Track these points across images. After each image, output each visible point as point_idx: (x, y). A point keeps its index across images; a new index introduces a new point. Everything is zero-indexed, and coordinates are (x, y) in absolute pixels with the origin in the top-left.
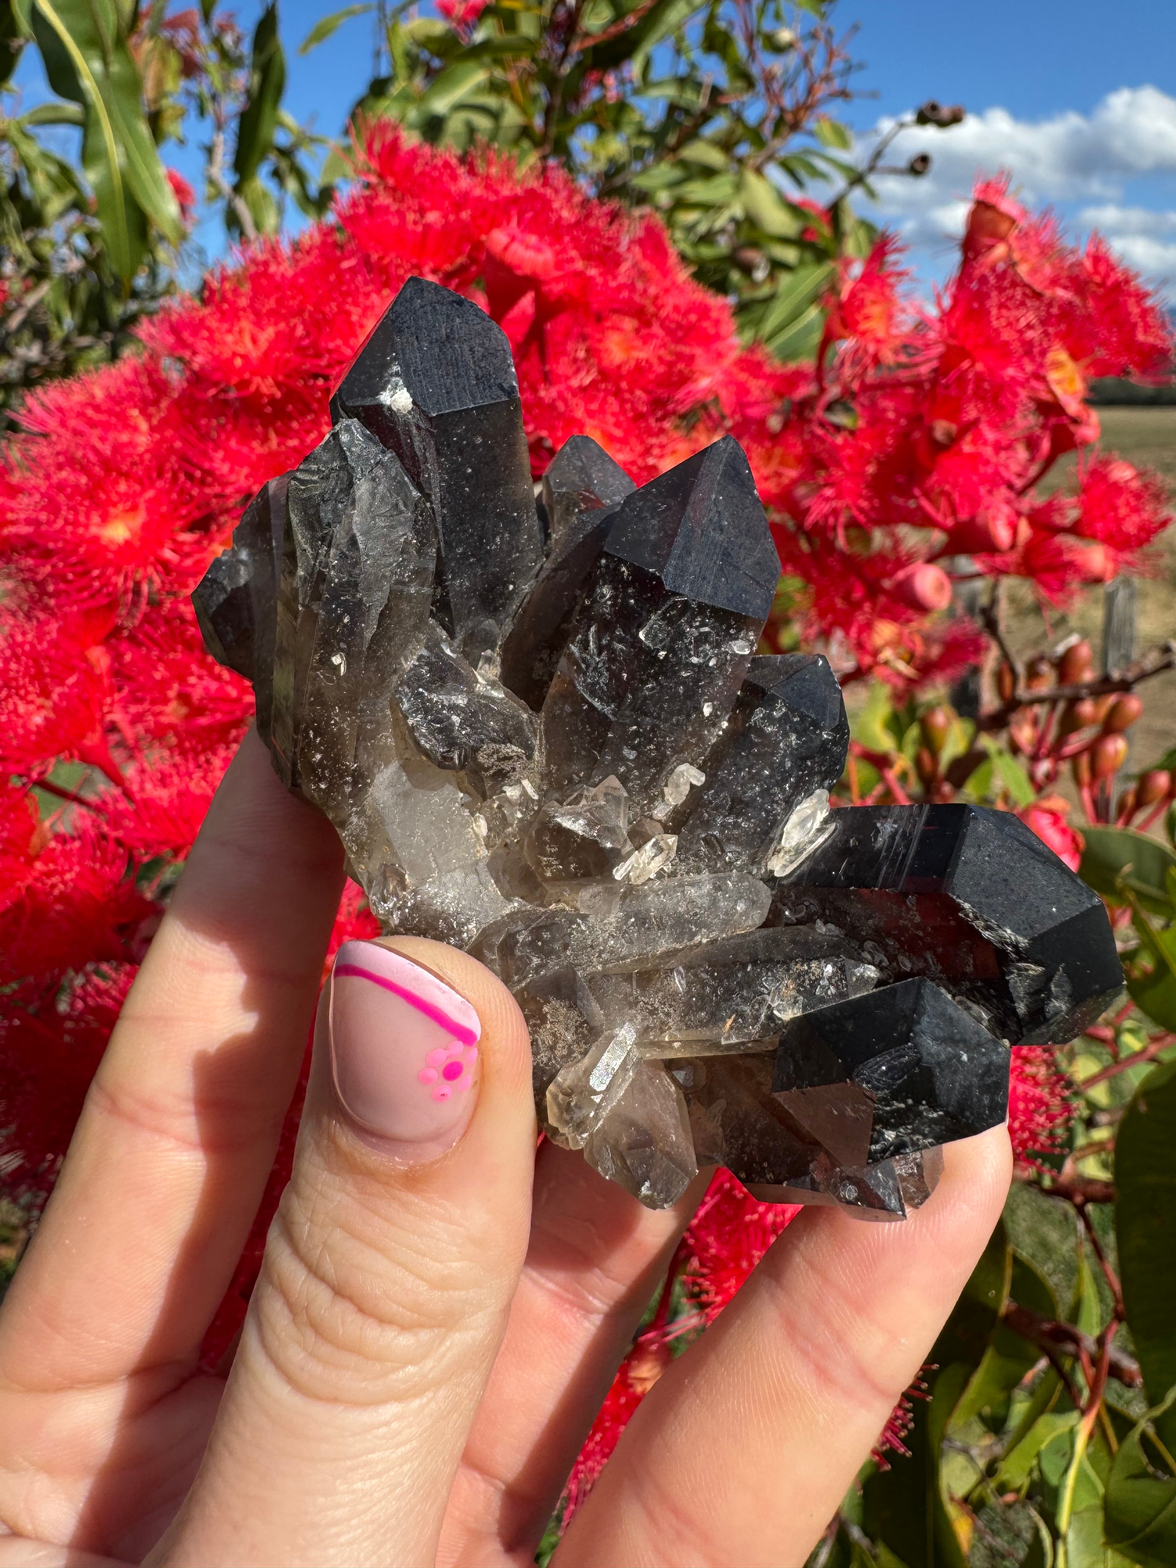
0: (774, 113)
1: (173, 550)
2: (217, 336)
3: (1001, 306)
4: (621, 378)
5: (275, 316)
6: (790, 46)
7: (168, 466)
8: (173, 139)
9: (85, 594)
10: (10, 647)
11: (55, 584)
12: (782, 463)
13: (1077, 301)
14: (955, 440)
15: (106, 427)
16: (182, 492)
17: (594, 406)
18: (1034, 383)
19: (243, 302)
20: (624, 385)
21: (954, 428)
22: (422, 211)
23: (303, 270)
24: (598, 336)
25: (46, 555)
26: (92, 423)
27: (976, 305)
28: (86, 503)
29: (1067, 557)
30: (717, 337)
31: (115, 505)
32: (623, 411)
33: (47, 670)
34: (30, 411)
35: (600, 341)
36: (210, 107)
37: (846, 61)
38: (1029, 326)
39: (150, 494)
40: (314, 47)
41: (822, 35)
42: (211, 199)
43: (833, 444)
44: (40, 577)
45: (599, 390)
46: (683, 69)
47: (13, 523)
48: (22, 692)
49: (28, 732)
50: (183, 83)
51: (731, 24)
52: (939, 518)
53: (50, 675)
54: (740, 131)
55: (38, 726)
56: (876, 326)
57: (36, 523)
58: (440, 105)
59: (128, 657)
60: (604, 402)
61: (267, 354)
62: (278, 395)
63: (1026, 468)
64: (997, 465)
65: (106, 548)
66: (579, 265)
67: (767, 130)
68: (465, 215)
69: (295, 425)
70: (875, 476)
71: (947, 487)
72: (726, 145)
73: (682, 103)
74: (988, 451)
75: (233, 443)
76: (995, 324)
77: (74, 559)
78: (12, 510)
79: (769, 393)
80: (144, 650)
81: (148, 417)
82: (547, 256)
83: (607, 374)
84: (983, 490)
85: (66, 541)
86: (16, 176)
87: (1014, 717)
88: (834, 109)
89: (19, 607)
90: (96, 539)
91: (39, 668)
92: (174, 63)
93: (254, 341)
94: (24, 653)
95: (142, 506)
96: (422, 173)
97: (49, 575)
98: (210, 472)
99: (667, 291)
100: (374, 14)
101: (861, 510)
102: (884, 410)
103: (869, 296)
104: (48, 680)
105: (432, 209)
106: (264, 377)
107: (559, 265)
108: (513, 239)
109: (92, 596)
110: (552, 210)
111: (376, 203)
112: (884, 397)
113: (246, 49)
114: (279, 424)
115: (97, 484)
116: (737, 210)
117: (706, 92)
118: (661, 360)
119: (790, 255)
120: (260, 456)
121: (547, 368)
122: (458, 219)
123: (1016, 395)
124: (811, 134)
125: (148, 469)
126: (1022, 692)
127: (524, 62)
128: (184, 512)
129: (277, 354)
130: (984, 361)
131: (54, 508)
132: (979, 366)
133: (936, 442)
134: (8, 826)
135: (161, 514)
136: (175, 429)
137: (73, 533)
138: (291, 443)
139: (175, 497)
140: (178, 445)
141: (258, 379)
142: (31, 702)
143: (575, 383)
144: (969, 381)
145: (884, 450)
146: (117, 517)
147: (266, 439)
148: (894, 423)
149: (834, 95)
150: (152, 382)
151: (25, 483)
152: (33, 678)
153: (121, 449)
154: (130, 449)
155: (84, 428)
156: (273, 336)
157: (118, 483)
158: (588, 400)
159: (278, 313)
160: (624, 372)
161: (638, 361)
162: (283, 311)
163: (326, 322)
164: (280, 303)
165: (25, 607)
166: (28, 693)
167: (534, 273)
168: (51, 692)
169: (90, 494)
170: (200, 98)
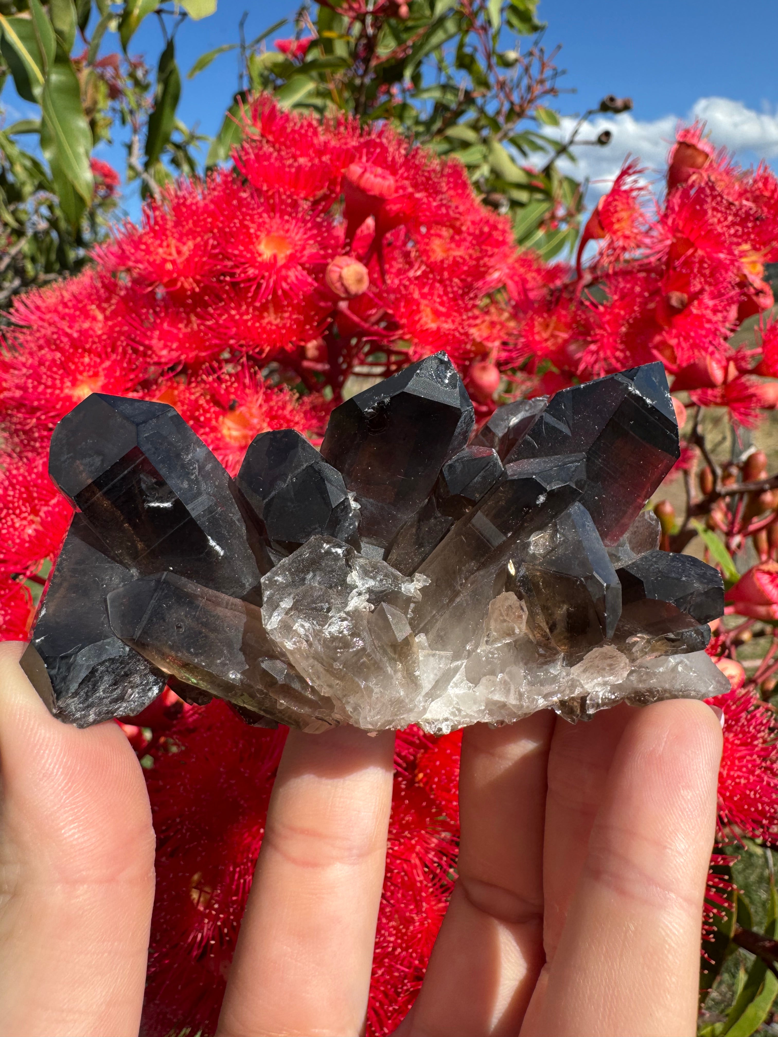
0: (506, 107)
2: (152, 249)
3: (714, 209)
4: (444, 269)
5: (192, 234)
6: (516, 61)
7: (119, 343)
8: (105, 140)
10: (8, 478)
11: (39, 431)
12: (556, 329)
13: (755, 208)
14: (686, 306)
15: (72, 319)
16: (131, 361)
17: (426, 290)
19: (170, 225)
20: (446, 275)
21: (685, 296)
22: (295, 157)
23: (212, 201)
24: (425, 241)
25: (32, 411)
26: (63, 317)
27: (698, 207)
28: (61, 372)
29: (751, 391)
30: (505, 242)
31: (81, 373)
32: (446, 293)
33: (35, 495)
34: (17, 310)
35: (427, 244)
36: (128, 118)
37: (555, 69)
39: (107, 364)
40: (197, 73)
41: (536, 52)
42: (130, 179)
43: (597, 313)
44: (27, 427)
45: (428, 278)
46: (443, 80)
47: (7, 389)
48: (18, 511)
49: (23, 541)
50: (110, 103)
51: (475, 49)
53: (39, 499)
54: (483, 120)
55: (29, 536)
56: (623, 227)
57: (24, 388)
58: (284, 105)
60: (432, 287)
61: (188, 260)
62: (197, 289)
64: (715, 323)
65: (75, 404)
66: (410, 190)
67: (501, 119)
68: (326, 158)
69: (211, 310)
70: (626, 334)
72: (475, 127)
73: (445, 102)
74: (709, 314)
75: (165, 325)
76: (711, 221)
77: (52, 414)
78: (6, 380)
79: (540, 283)
81: (103, 310)
82: (390, 183)
83: (433, 267)
85: (46, 400)
86: (3, 168)
87: (714, 506)
88: (546, 102)
89: (13, 450)
90: (69, 398)
91: (30, 493)
92: (103, 89)
93: (179, 252)
94: (18, 482)
95: (102, 373)
96: (293, 131)
97: (35, 425)
98: (149, 347)
99: (468, 210)
100: (238, 50)
101: (617, 359)
103: (619, 205)
104: (36, 502)
105: (301, 156)
106: (186, 277)
107: (397, 190)
108: (365, 171)
110: (388, 153)
111: (262, 152)
113: (152, 77)
114: (199, 310)
115: (69, 358)
116: (486, 170)
117: (461, 94)
118: (471, 256)
119: (523, 196)
120: (184, 334)
122: (320, 161)
124: (534, 118)
125: (105, 347)
126: (720, 488)
127: (340, 76)
128: (132, 376)
129: (196, 259)
130: (703, 249)
131: (36, 376)
132: (700, 252)
133: (673, 307)
134: (9, 611)
135: (115, 378)
136: (123, 318)
137: (52, 394)
138: (209, 323)
139: (125, 365)
140: (126, 328)
141: (182, 279)
142: (25, 518)
143: (411, 274)
144: (695, 263)
145: (633, 315)
146: (82, 382)
147: (189, 322)
148: (641, 295)
149: (546, 92)
150: (104, 286)
151: (15, 361)
152: (25, 501)
153: (84, 333)
154: (91, 332)
155: (56, 319)
156: (192, 247)
157: (83, 357)
158: (421, 286)
159: (196, 232)
160: (445, 266)
161: (454, 258)
162: (198, 229)
163: (232, 234)
164: (195, 224)
165: (18, 450)
166: (21, 512)
167: (381, 194)
168: (39, 511)
169: (63, 365)
170: (122, 112)
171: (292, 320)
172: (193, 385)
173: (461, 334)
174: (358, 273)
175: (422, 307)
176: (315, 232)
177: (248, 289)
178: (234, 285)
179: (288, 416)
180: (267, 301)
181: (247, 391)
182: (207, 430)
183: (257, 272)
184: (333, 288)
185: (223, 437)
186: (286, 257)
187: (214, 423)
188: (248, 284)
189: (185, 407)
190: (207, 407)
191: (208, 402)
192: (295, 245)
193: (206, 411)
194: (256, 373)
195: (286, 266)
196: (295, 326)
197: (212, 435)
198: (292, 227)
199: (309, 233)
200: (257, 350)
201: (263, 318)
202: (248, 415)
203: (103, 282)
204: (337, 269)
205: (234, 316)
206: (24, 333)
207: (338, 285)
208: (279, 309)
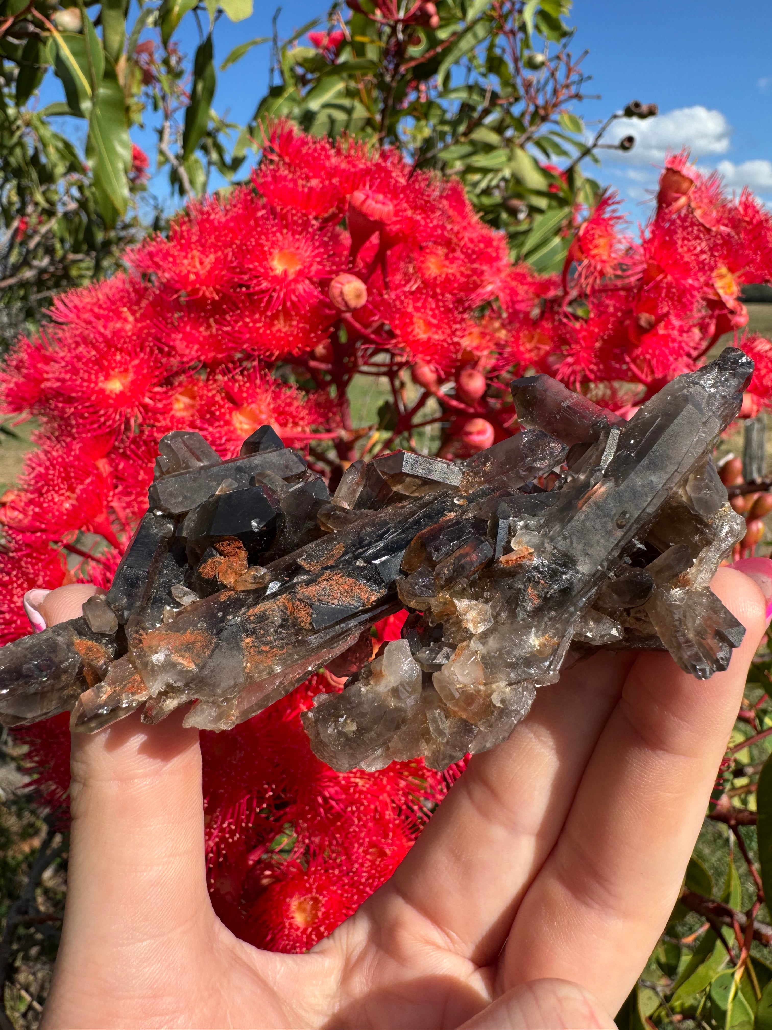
0: (532, 108)
1: (150, 398)
2: (178, 261)
3: (684, 239)
4: (436, 285)
5: (214, 247)
6: (543, 64)
7: (147, 344)
8: (138, 125)
9: (95, 426)
10: (49, 459)
11: (75, 419)
12: (539, 341)
13: (733, 233)
14: (653, 326)
15: (107, 319)
16: (157, 361)
17: (419, 304)
18: (705, 289)
19: (194, 238)
20: (438, 291)
21: (653, 318)
22: (308, 178)
23: (232, 217)
24: (422, 259)
25: (69, 401)
26: (98, 317)
27: (667, 238)
28: (96, 368)
30: (498, 258)
31: (113, 369)
32: (438, 307)
33: (72, 474)
34: (57, 309)
35: (423, 262)
36: (160, 104)
38: (702, 252)
39: (136, 362)
40: (230, 65)
41: (564, 57)
42: (160, 164)
43: (574, 329)
44: (66, 416)
45: (422, 294)
46: (471, 81)
47: (48, 380)
48: (57, 488)
49: (62, 514)
50: (143, 88)
51: (504, 50)
52: (643, 377)
53: (75, 478)
54: (508, 121)
55: (67, 510)
56: (601, 252)
57: (63, 381)
58: (314, 105)
59: (121, 466)
60: (425, 300)
61: (210, 272)
62: (217, 298)
63: (699, 344)
64: (680, 342)
65: (109, 397)
66: (409, 213)
67: (527, 120)
68: (335, 181)
69: (228, 317)
70: (601, 349)
71: (648, 356)
72: (499, 129)
73: (471, 102)
74: (675, 333)
75: (188, 329)
76: (680, 250)
77: (87, 404)
78: (47, 373)
79: (531, 295)
80: (131, 462)
81: (133, 313)
82: (390, 208)
83: (428, 284)
84: (671, 358)
85: (83, 392)
86: (36, 149)
88: (571, 106)
89: (52, 434)
90: (102, 391)
91: (68, 473)
92: (138, 75)
93: (201, 263)
94: (58, 463)
95: (131, 370)
96: (308, 154)
97: (72, 414)
98: (173, 348)
99: (465, 228)
100: (271, 44)
101: (591, 371)
102: (607, 306)
103: (598, 232)
104: (73, 480)
105: (315, 177)
106: (207, 287)
107: (396, 214)
108: (368, 197)
109: (99, 427)
110: (392, 177)
111: (278, 174)
112: (607, 297)
114: (217, 316)
115: (103, 356)
116: (507, 173)
117: (488, 95)
118: (462, 274)
119: (542, 203)
120: (205, 337)
121: (388, 280)
122: (331, 183)
123: (693, 296)
124: (556, 122)
125: (134, 346)
127: (370, 77)
128: (157, 373)
129: (217, 272)
130: (672, 275)
131: (75, 371)
132: (669, 278)
133: (641, 327)
134: (48, 573)
135: (143, 375)
136: (151, 321)
137: (88, 387)
138: (225, 329)
139: (152, 364)
140: (153, 331)
141: (204, 288)
142: (62, 495)
143: (407, 289)
144: (663, 287)
145: (607, 332)
146: (115, 376)
147: (209, 327)
148: (614, 315)
149: (571, 97)
150: (135, 291)
151: (55, 355)
152: (63, 479)
153: (117, 333)
154: (123, 334)
155: (93, 319)
156: (213, 260)
157: (115, 355)
158: (415, 300)
159: (217, 246)
160: (438, 282)
161: (447, 274)
162: (220, 244)
163: (248, 251)
164: (217, 239)
165: (57, 434)
166: (60, 489)
167: (381, 219)
168: (75, 488)
169: (97, 362)
170: (154, 98)
171: (298, 328)
172: (211, 382)
173: (449, 344)
174: (357, 289)
175: (415, 320)
176: (322, 250)
177: (261, 300)
178: (249, 295)
179: (294, 413)
180: (278, 311)
181: (258, 390)
182: (222, 423)
183: (269, 285)
184: (335, 302)
185: (235, 429)
186: (295, 272)
187: (227, 417)
188: (261, 296)
189: (203, 402)
190: (221, 403)
191: (223, 399)
192: (304, 262)
193: (221, 407)
194: (265, 375)
195: (296, 281)
196: (301, 335)
197: (226, 428)
198: (302, 245)
199: (316, 251)
200: (268, 353)
201: (273, 325)
202: (257, 411)
203: (134, 287)
204: (339, 285)
205: (249, 323)
206: (63, 330)
207: (339, 299)
208: (288, 317)
